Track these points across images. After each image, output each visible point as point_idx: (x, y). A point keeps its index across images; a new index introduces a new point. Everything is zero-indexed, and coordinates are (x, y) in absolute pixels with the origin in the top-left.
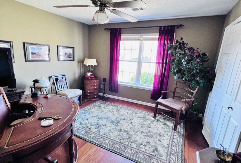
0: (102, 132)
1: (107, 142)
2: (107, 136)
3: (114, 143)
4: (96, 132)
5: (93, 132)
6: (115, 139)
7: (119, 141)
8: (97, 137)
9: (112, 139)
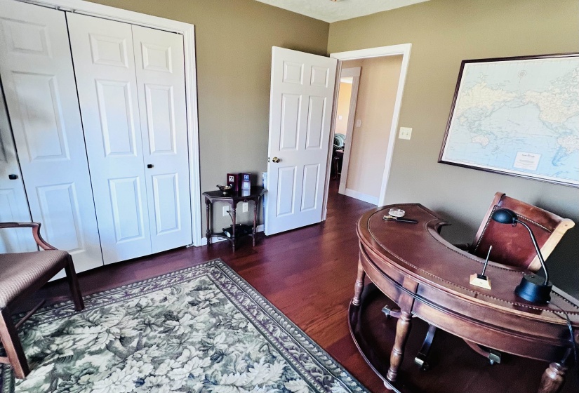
0: (278, 367)
1: (278, 333)
2: (272, 348)
3: (264, 325)
4: (296, 375)
5: (305, 379)
6: (256, 333)
7: (250, 326)
8: (297, 356)
9: (262, 337)
